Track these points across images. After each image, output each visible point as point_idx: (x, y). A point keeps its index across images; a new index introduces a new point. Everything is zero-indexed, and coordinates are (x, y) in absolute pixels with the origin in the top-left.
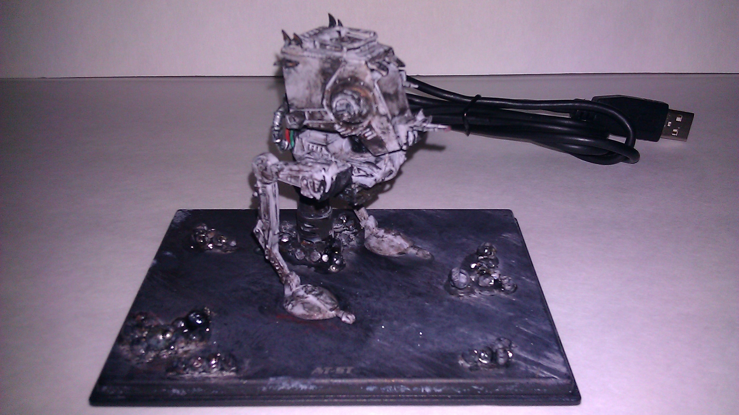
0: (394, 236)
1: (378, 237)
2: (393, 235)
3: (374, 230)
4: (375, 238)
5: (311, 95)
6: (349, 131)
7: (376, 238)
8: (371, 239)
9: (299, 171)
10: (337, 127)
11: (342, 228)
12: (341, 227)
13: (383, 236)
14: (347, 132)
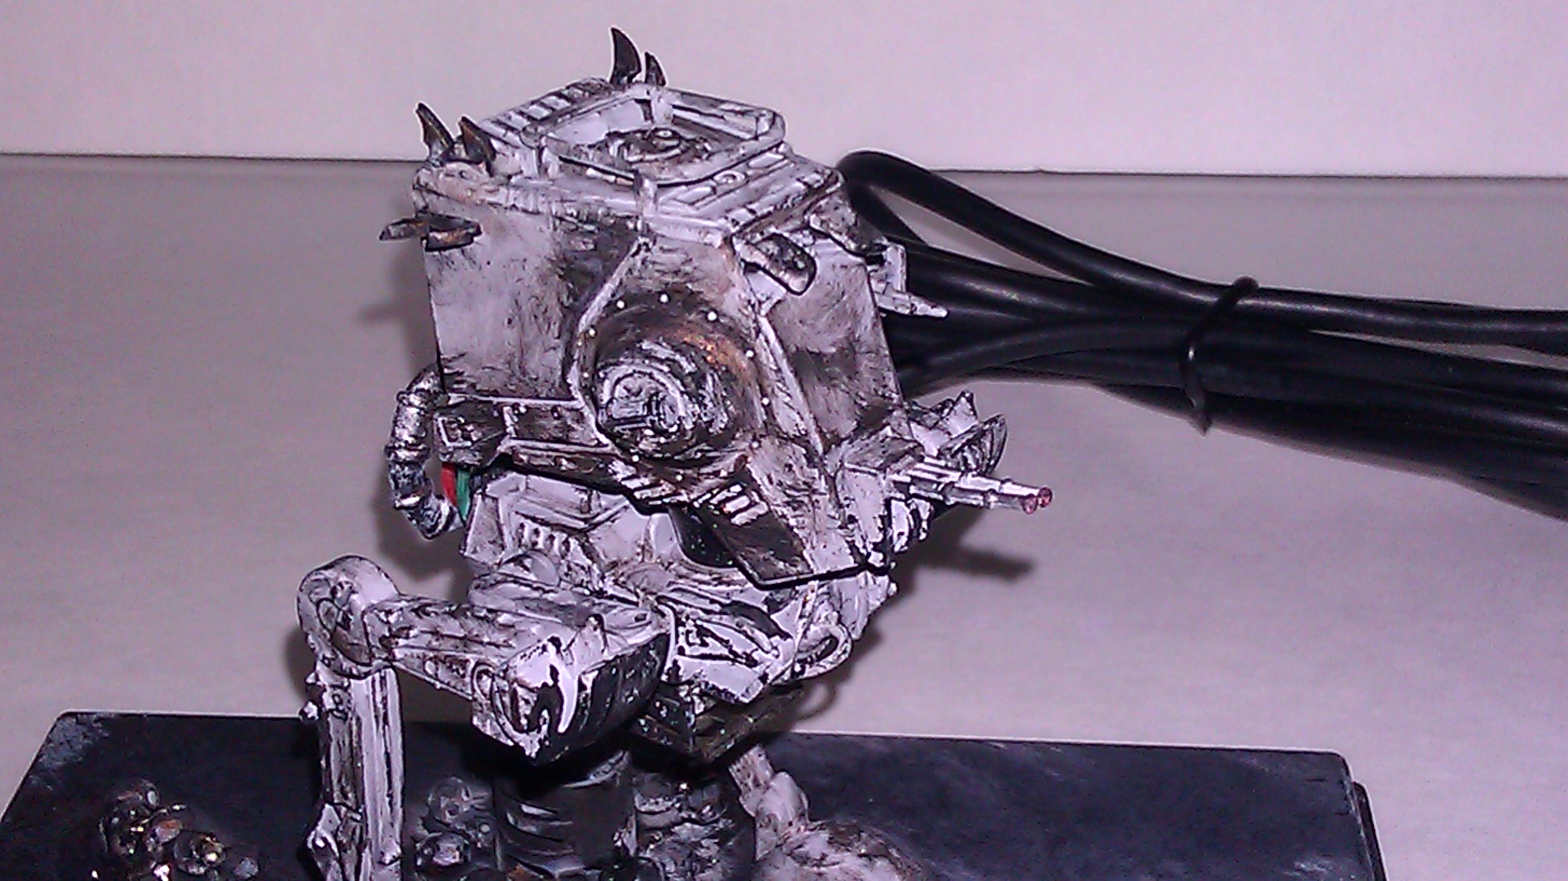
0: (863, 861)
1: (804, 860)
2: (861, 856)
3: (793, 830)
4: (791, 863)
5: (524, 349)
6: (666, 488)
7: (797, 865)
8: (778, 865)
9: (467, 641)
10: (620, 470)
11: (673, 815)
12: (668, 809)
13: (824, 857)
14: (657, 492)
